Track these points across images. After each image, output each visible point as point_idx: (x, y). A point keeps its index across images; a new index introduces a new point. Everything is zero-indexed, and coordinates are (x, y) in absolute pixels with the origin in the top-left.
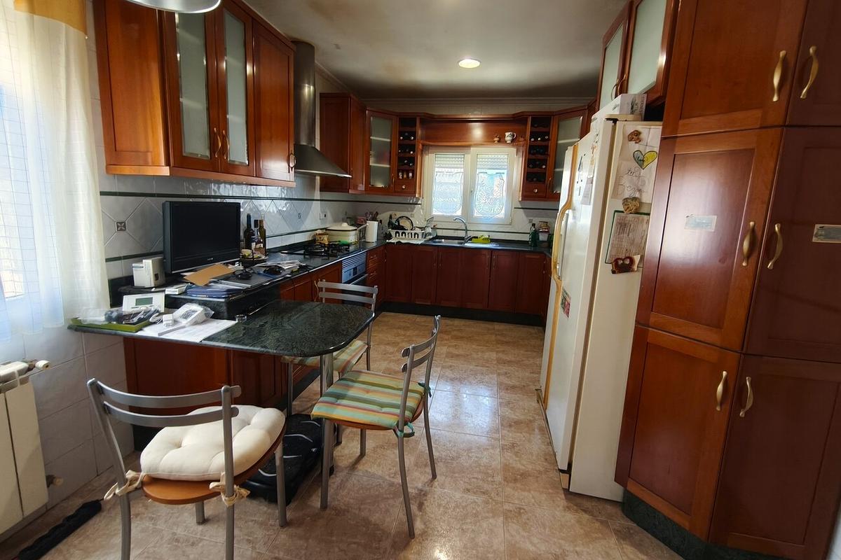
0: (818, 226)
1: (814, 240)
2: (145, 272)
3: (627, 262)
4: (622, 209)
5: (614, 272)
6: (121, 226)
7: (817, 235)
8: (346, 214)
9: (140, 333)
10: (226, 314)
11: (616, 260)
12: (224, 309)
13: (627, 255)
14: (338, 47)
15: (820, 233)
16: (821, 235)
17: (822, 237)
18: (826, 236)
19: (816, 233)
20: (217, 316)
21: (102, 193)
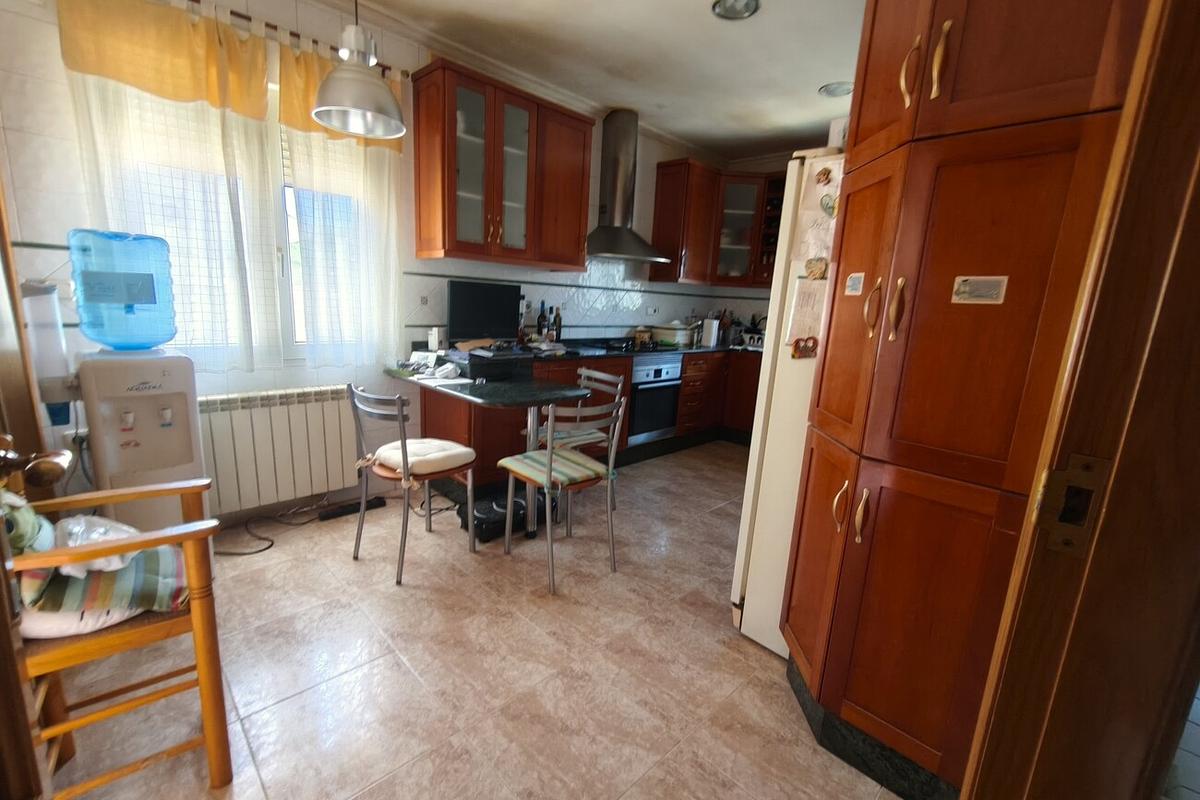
0: (959, 280)
1: (955, 300)
2: (434, 337)
3: (810, 344)
4: (804, 274)
5: (793, 357)
6: (424, 301)
7: (958, 293)
8: (693, 311)
9: (411, 378)
10: (469, 375)
11: (797, 342)
12: (468, 370)
13: (811, 335)
14: (660, 107)
15: (962, 289)
16: (964, 292)
17: (966, 295)
18: (971, 294)
19: (958, 290)
20: (462, 375)
21: (405, 273)
